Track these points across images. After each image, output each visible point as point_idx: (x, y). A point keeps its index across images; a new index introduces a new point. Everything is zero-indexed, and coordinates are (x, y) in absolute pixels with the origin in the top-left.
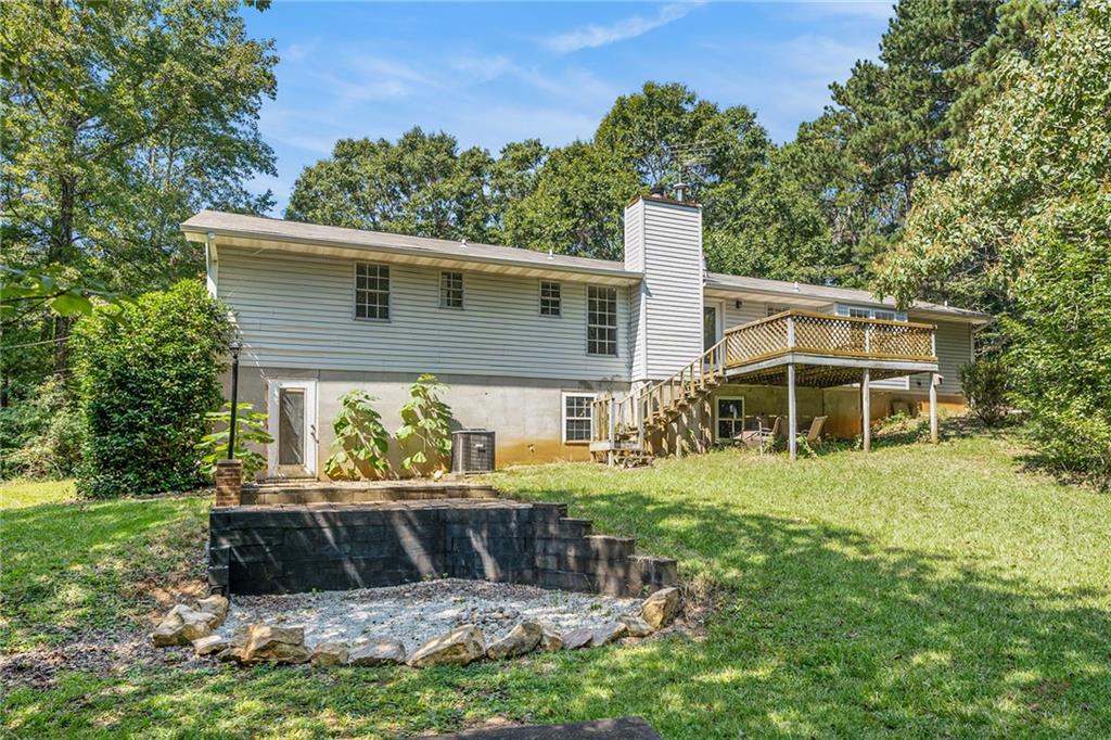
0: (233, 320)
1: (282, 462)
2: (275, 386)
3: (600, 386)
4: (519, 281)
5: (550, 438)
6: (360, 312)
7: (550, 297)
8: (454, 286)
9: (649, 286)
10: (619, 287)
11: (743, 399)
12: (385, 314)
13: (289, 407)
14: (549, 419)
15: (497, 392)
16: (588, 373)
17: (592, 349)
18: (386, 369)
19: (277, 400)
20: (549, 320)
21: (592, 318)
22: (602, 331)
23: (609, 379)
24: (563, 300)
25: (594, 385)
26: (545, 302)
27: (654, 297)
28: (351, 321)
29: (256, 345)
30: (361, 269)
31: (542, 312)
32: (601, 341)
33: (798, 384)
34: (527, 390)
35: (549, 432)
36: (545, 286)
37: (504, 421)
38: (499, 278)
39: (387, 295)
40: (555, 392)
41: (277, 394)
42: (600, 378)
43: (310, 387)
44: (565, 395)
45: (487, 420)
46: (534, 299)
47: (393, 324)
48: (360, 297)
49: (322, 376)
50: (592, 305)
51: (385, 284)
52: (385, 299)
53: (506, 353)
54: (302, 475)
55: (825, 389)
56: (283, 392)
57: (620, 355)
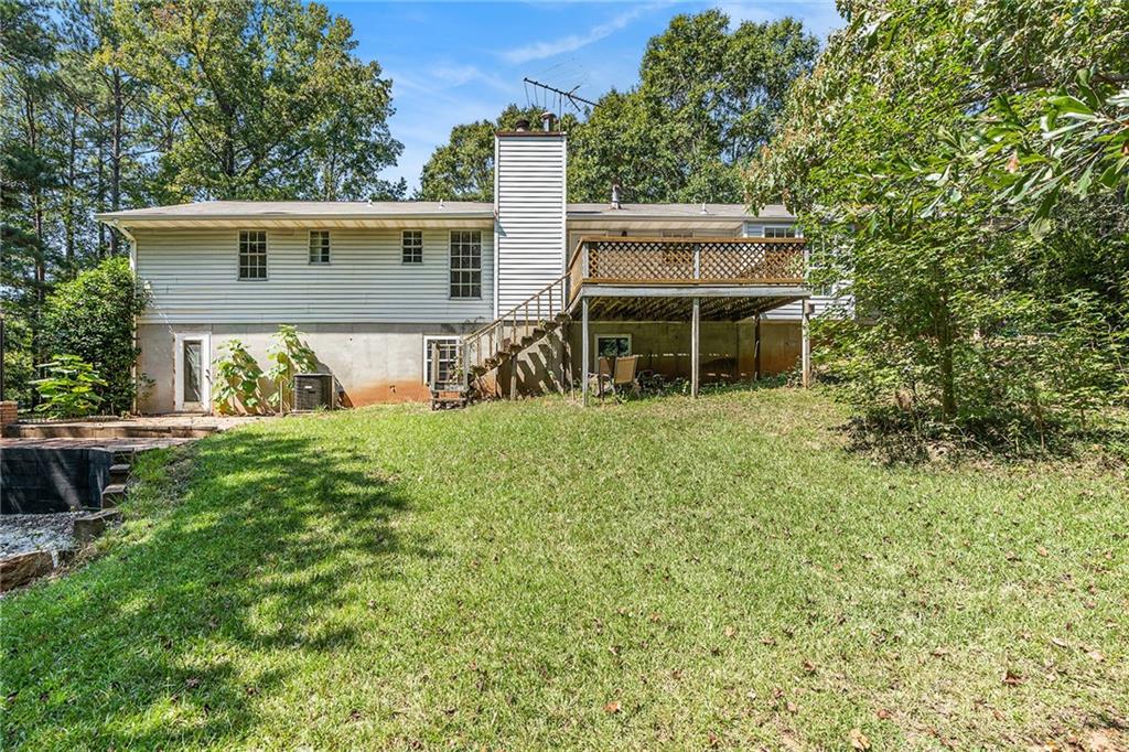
0: (148, 287)
1: (186, 400)
2: (180, 338)
3: (463, 329)
4: (382, 232)
5: (412, 379)
6: (243, 274)
7: (412, 247)
8: (321, 244)
9: (502, 225)
10: (483, 229)
11: (629, 337)
12: (263, 274)
13: (191, 355)
14: (409, 361)
15: (363, 337)
16: (449, 316)
17: (455, 292)
18: (265, 321)
19: (182, 351)
20: (411, 268)
21: (455, 263)
22: (466, 274)
23: (472, 321)
24: (425, 247)
25: (457, 328)
26: (406, 251)
27: (508, 235)
28: (235, 282)
29: (165, 307)
30: (243, 237)
31: (404, 261)
32: (465, 283)
33: (702, 318)
34: (390, 336)
35: (411, 373)
36: (407, 234)
37: (367, 364)
38: (363, 232)
39: (265, 256)
40: (416, 337)
41: (182, 345)
42: (463, 321)
43: (205, 338)
44: (427, 338)
45: (352, 363)
46: (397, 250)
47: (270, 282)
48: (243, 261)
49: (215, 329)
50: (454, 249)
51: (262, 248)
52: (263, 260)
53: (369, 301)
54: (200, 410)
55: (739, 322)
56: (187, 343)
57: (483, 297)
